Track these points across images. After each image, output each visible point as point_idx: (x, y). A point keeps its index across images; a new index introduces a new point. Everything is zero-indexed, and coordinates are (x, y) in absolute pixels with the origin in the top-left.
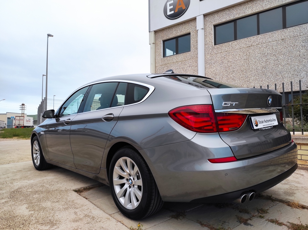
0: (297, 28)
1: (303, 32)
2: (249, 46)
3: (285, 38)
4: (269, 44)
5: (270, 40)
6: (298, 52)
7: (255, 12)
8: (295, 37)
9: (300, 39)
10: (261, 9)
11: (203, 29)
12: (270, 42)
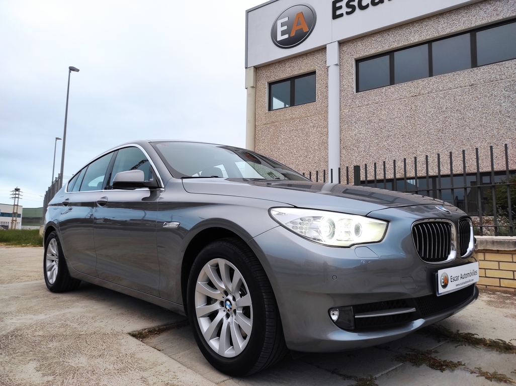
0: (495, 66)
1: (506, 74)
2: (415, 94)
3: (475, 83)
4: (450, 92)
5: (450, 85)
6: (498, 107)
7: (424, 39)
8: (492, 81)
9: (501, 85)
10: (436, 35)
11: (337, 65)
12: (450, 89)
